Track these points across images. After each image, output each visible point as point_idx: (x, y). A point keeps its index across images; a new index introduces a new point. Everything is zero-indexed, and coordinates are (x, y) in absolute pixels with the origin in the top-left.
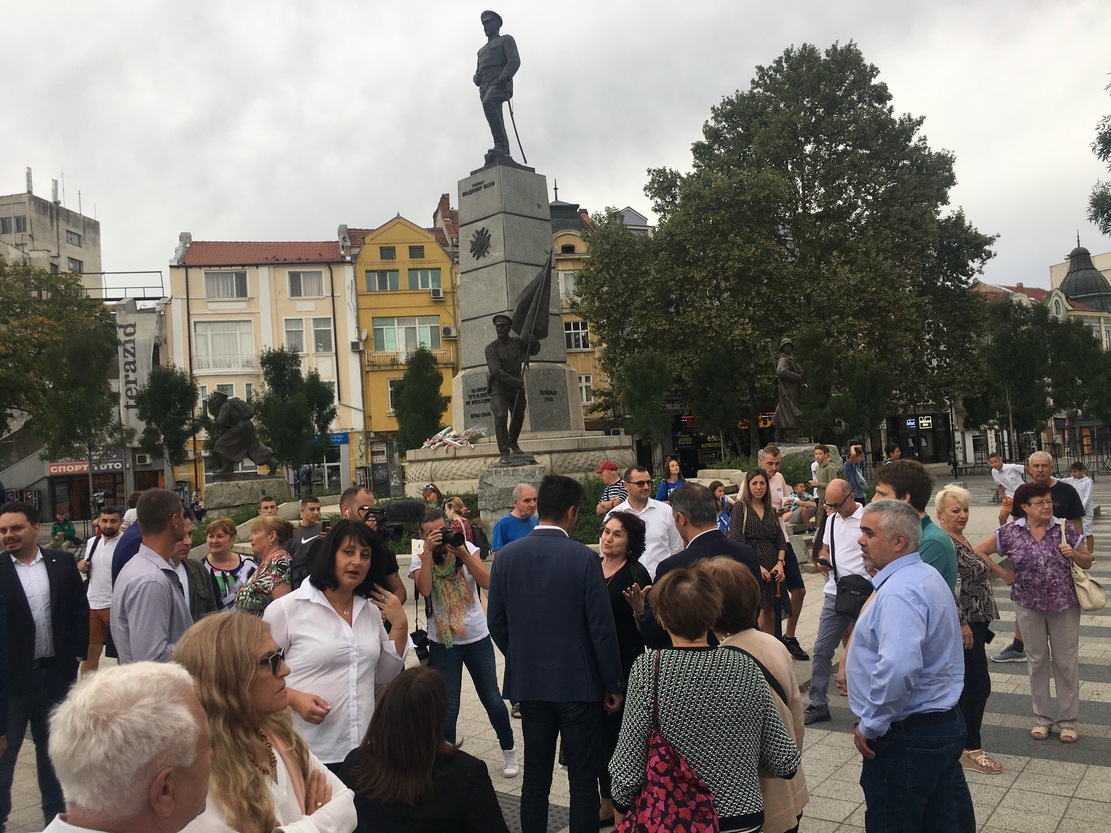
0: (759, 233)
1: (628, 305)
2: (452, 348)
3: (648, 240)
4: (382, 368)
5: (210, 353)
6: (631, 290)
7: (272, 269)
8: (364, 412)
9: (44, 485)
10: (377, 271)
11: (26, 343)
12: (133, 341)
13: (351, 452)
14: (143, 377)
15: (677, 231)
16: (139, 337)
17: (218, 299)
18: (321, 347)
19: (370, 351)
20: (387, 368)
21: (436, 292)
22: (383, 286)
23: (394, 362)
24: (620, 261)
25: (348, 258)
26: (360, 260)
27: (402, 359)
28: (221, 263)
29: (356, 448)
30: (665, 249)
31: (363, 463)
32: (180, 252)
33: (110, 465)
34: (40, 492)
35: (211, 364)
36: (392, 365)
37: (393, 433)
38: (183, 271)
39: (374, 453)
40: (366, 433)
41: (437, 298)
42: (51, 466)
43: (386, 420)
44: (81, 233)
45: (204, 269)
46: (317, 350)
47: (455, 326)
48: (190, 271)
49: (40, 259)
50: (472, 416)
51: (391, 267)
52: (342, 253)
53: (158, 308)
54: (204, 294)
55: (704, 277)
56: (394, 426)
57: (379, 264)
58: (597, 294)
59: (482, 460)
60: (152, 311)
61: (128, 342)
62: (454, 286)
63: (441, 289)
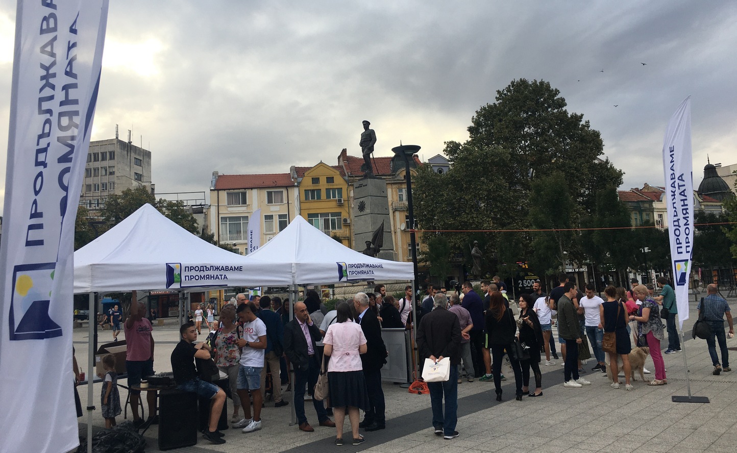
2: (348, 229)
5: (228, 232)
7: (259, 190)
10: (310, 190)
17: (232, 206)
21: (340, 201)
22: (313, 198)
25: (296, 184)
26: (301, 185)
28: (234, 188)
32: (214, 182)
35: (229, 238)
38: (216, 192)
41: (340, 203)
44: (141, 159)
45: (226, 191)
47: (349, 217)
48: (220, 192)
51: (317, 188)
52: (293, 180)
53: (204, 211)
54: (226, 204)
57: (312, 187)
60: (201, 212)
62: (348, 197)
63: (342, 199)
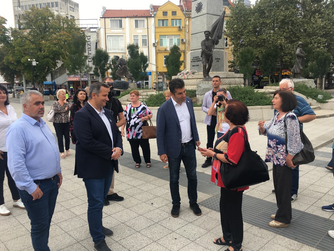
0: (291, 6)
1: (243, 32)
2: (184, 46)
3: (252, 9)
4: (162, 52)
5: (112, 46)
6: (244, 26)
7: (130, 19)
8: (156, 66)
9: (67, 84)
10: (162, 20)
11: (61, 40)
12: (90, 41)
13: (152, 78)
14: (93, 52)
15: (262, 6)
16: (92, 40)
17: (114, 28)
18: (144, 44)
19: (158, 46)
20: (163, 52)
21: (180, 27)
22: (163, 25)
23: (166, 50)
24: (241, 17)
25: (153, 15)
26: (156, 16)
27: (168, 49)
28: (114, 17)
29: (153, 77)
30: (257, 12)
31: (155, 81)
32: (103, 13)
33: (84, 79)
34: (66, 85)
35: (112, 49)
36: (165, 51)
37: (165, 73)
38: (104, 19)
39: (159, 79)
40: (157, 72)
41: (180, 29)
42: (68, 78)
43: (163, 68)
44: (74, 7)
45: (110, 18)
46: (143, 46)
47: (185, 38)
48: (106, 19)
49: (63, 14)
50: (193, 66)
51: (166, 19)
52: (151, 13)
53: (97, 31)
54: (110, 27)
55: (270, 22)
56: (165, 70)
57: (162, 18)
58: (233, 28)
59: (196, 80)
60: (95, 32)
61: (89, 41)
62: (185, 25)
63: (181, 26)
